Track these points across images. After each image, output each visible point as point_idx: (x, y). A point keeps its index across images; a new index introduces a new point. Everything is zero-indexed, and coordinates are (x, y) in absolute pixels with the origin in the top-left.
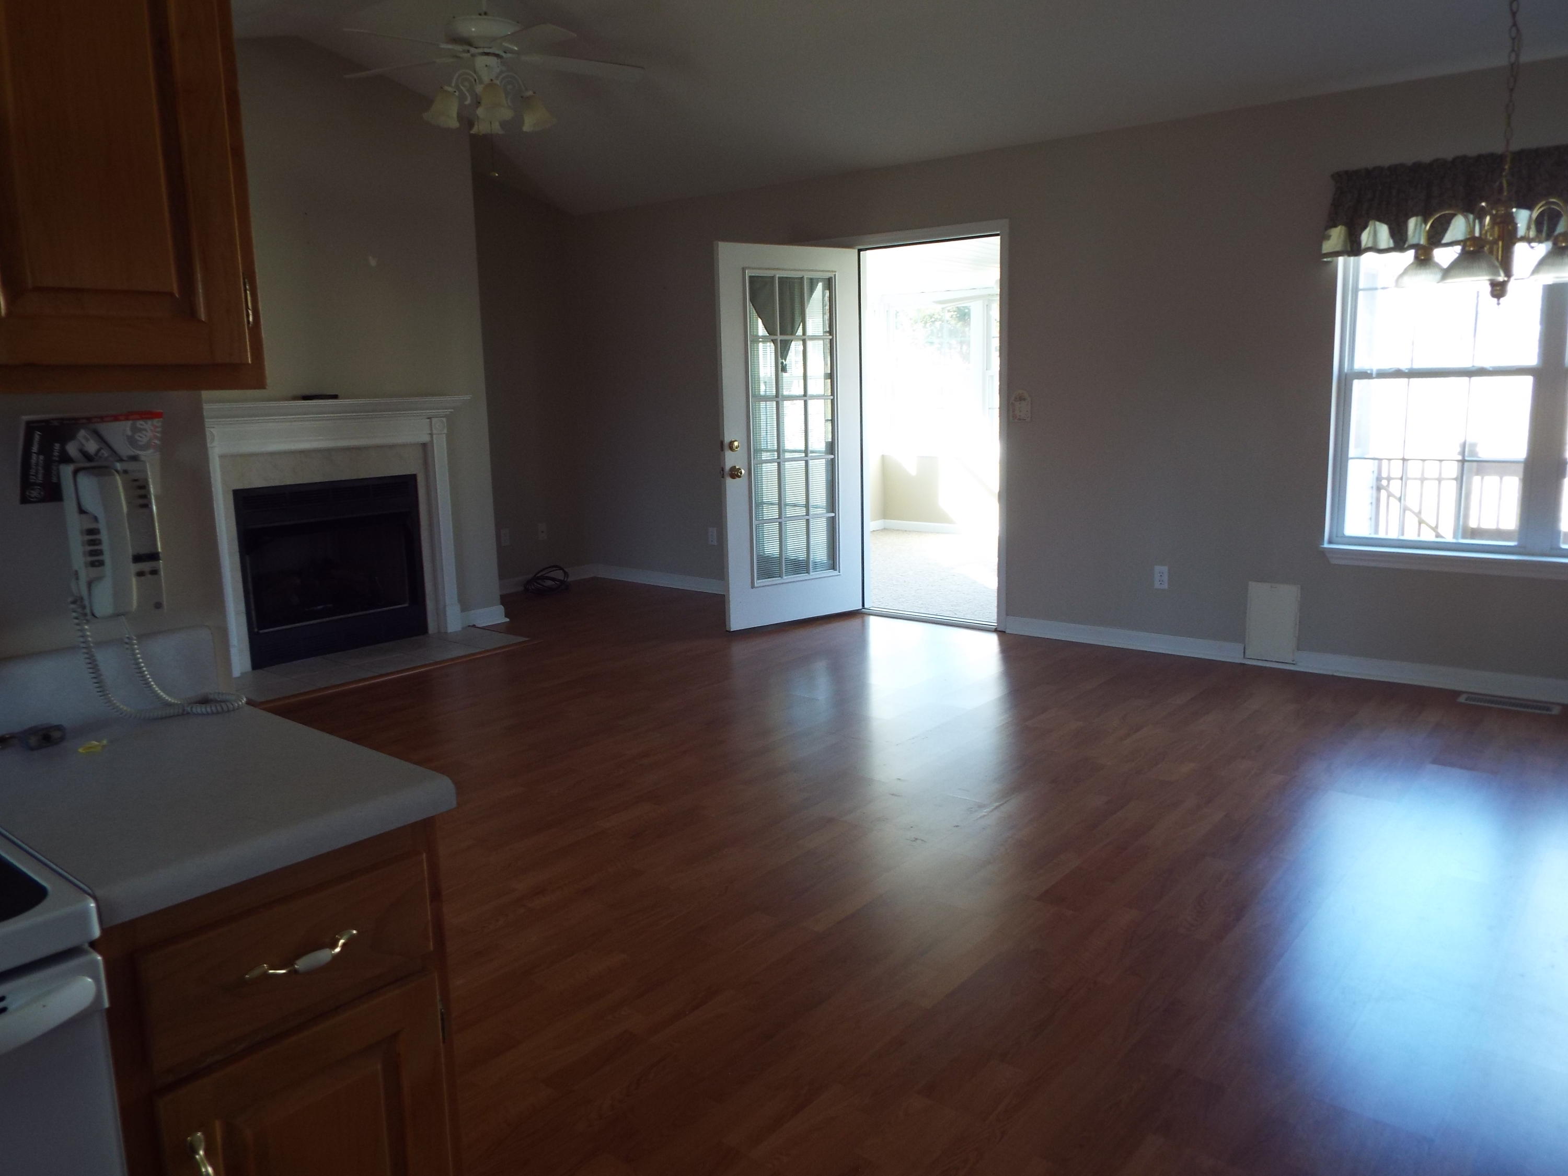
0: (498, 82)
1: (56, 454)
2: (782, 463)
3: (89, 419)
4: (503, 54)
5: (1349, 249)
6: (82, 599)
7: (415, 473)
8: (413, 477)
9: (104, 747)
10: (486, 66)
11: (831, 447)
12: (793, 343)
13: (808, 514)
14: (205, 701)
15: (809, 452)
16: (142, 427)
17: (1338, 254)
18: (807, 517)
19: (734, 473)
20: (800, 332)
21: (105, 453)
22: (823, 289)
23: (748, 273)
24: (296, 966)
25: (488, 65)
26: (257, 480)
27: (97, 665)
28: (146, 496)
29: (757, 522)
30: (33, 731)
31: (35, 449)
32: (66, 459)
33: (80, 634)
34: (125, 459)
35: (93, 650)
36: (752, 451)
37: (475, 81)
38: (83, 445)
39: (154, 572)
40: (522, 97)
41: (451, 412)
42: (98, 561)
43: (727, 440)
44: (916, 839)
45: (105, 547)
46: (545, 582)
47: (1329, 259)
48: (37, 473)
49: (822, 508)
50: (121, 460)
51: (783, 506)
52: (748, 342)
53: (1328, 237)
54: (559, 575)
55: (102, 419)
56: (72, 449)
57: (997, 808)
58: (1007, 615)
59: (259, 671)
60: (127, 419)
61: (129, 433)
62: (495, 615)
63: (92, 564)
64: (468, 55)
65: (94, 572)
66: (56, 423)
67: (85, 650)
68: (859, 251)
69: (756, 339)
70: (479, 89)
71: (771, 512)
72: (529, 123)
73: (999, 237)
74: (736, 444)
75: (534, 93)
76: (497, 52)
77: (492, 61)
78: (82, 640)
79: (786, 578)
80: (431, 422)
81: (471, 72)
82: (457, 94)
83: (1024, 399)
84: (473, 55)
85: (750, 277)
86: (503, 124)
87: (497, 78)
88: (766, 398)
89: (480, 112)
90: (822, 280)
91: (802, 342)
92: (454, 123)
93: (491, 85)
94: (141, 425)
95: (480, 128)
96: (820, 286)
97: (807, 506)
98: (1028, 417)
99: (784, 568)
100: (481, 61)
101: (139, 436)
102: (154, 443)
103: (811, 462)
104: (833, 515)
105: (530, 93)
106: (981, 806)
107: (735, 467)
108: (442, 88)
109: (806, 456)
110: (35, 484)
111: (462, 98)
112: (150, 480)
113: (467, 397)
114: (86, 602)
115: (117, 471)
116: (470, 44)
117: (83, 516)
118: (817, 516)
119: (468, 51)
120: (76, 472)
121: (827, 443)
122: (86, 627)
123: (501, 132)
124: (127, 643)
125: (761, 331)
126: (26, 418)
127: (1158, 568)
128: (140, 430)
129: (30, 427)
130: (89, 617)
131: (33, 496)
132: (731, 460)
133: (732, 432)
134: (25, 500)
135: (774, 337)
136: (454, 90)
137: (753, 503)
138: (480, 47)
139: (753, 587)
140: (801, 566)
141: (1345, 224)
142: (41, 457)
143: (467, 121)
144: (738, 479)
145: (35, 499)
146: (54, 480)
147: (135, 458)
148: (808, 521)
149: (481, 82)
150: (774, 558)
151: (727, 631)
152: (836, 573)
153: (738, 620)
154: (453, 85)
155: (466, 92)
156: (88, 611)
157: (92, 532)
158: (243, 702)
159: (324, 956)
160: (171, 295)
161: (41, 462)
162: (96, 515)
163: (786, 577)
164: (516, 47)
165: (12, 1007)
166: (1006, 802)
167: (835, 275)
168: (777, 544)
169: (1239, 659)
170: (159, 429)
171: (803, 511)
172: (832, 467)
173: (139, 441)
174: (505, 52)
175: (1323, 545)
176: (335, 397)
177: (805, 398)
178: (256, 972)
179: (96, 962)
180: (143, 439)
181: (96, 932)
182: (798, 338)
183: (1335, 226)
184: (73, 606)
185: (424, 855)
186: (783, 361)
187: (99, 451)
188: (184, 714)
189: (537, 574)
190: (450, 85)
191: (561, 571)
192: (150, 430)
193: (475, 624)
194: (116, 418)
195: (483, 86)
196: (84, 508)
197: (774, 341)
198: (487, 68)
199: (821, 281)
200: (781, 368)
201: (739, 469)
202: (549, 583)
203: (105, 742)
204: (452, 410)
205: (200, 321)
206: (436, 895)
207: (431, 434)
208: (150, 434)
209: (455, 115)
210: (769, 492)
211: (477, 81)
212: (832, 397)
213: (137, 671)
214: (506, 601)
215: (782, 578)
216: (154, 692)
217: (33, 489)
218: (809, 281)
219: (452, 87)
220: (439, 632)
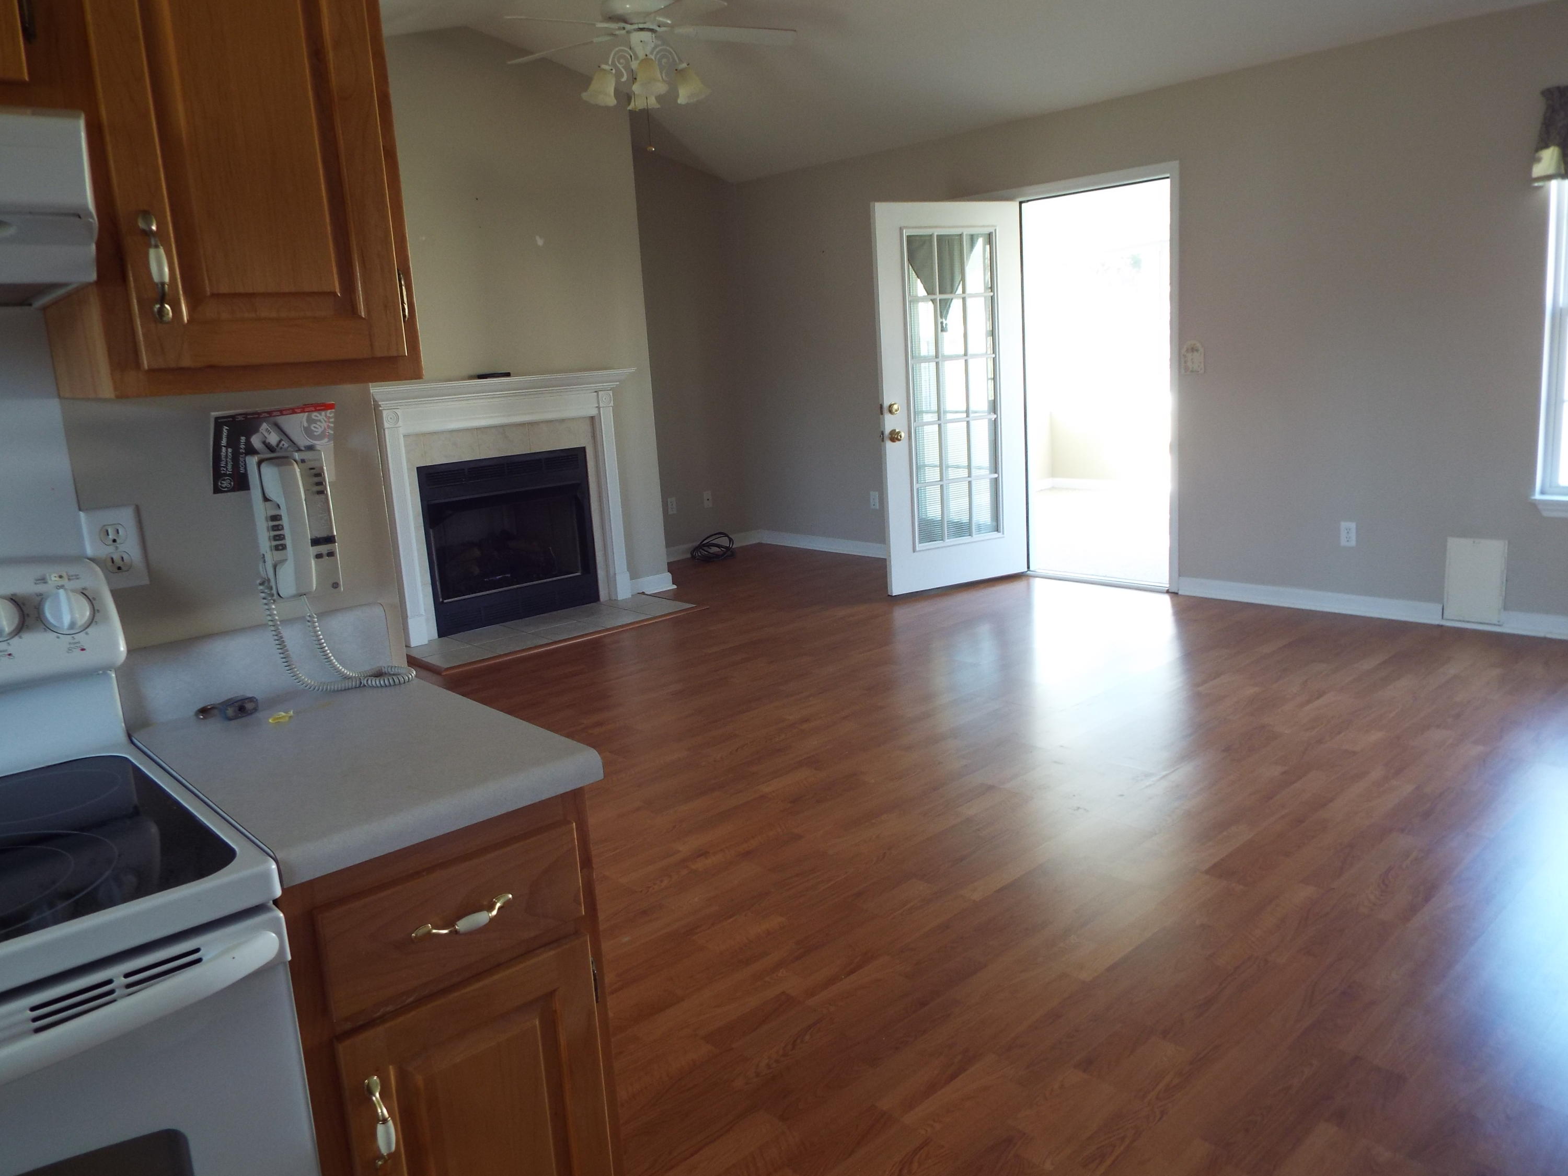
0: (653, 57)
1: (242, 446)
2: (943, 425)
3: (270, 413)
4: (658, 29)
5: (1563, 171)
6: (269, 580)
7: (584, 446)
8: (583, 450)
9: (290, 717)
10: (641, 41)
11: (994, 406)
12: (954, 301)
13: (970, 476)
14: (379, 674)
15: (970, 412)
16: (316, 418)
17: (1549, 178)
18: (969, 479)
19: (894, 437)
20: (960, 291)
21: (285, 444)
22: (983, 243)
23: (906, 233)
24: (457, 927)
25: (642, 40)
26: (439, 457)
27: (283, 642)
28: (321, 483)
29: (919, 485)
30: (229, 703)
31: (224, 442)
32: (251, 451)
33: (268, 613)
34: (303, 449)
35: (280, 628)
36: (912, 412)
37: (631, 57)
38: (266, 437)
39: (331, 554)
40: (676, 70)
41: (617, 385)
42: (282, 545)
43: (886, 404)
44: (1078, 808)
45: (287, 532)
46: (710, 549)
47: (1540, 184)
48: (227, 464)
49: (986, 469)
50: (299, 450)
51: (944, 468)
52: (906, 303)
53: (1539, 160)
54: (724, 541)
55: (282, 412)
56: (256, 441)
57: (1164, 777)
58: (1180, 576)
59: (440, 639)
60: (303, 411)
61: (306, 424)
62: (663, 582)
63: (277, 548)
64: (623, 32)
65: (278, 555)
66: (240, 418)
67: (273, 628)
68: (1021, 203)
69: (916, 300)
70: (634, 65)
71: (932, 475)
72: (684, 96)
73: (1168, 180)
74: (895, 407)
75: (688, 65)
76: (651, 27)
77: (646, 36)
78: (269, 618)
79: (948, 542)
80: (598, 395)
81: (627, 49)
82: (614, 71)
83: (1197, 350)
84: (628, 32)
85: (908, 237)
86: (659, 98)
87: (652, 53)
88: (926, 359)
89: (636, 88)
90: (982, 235)
91: (961, 300)
92: (611, 101)
93: (646, 60)
94: (316, 416)
95: (637, 104)
96: (980, 242)
97: (969, 467)
98: (1201, 369)
99: (946, 532)
100: (636, 37)
101: (314, 427)
102: (328, 432)
103: (972, 423)
104: (996, 476)
105: (684, 65)
106: (1147, 775)
107: (895, 430)
108: (599, 67)
109: (968, 416)
110: (225, 475)
111: (619, 75)
112: (325, 468)
113: (633, 370)
114: (273, 583)
115: (296, 461)
116: (625, 22)
117: (268, 503)
118: (980, 478)
119: (624, 28)
120: (259, 463)
121: (989, 402)
122: (273, 607)
123: (658, 106)
124: (308, 621)
125: (921, 290)
126: (215, 414)
127: (1344, 525)
128: (315, 422)
129: (219, 423)
130: (276, 597)
131: (224, 486)
132: (891, 423)
133: (891, 394)
134: (217, 490)
135: (933, 297)
136: (611, 68)
137: (914, 467)
138: (635, 24)
139: (914, 551)
140: (963, 529)
141: (1558, 145)
142: (230, 450)
143: (624, 96)
144: (897, 442)
145: (226, 489)
146: (242, 471)
147: (310, 448)
148: (970, 483)
149: (637, 58)
150: (937, 521)
151: (889, 595)
152: (999, 535)
153: (899, 585)
154: (610, 63)
155: (623, 70)
156: (274, 591)
157: (276, 518)
158: (413, 675)
159: (482, 918)
160: (335, 294)
161: (230, 454)
162: (279, 503)
163: (949, 540)
164: (670, 20)
165: (204, 959)
166: (1173, 772)
167: (995, 230)
168: (939, 507)
169: (1435, 620)
170: (332, 420)
171: (965, 473)
172: (995, 427)
173: (315, 431)
174: (659, 26)
175: (1534, 495)
176: (508, 375)
177: (966, 358)
178: (422, 931)
179: (278, 919)
180: (318, 429)
181: (278, 892)
182: (958, 297)
183: (1546, 146)
184: (261, 587)
185: (574, 824)
186: (944, 320)
187: (280, 442)
188: (361, 686)
189: (702, 542)
190: (607, 63)
191: (726, 538)
192: (323, 421)
193: (644, 591)
194: (293, 411)
195: (638, 62)
196: (268, 497)
197: (933, 301)
198: (642, 43)
199: (981, 237)
200: (941, 328)
201: (899, 432)
202: (714, 550)
203: (291, 713)
204: (618, 383)
205: (362, 317)
206: (587, 862)
207: (599, 408)
208: (324, 425)
209: (612, 94)
210: (930, 454)
211: (633, 57)
212: (994, 356)
213: (319, 646)
214: (674, 568)
215: (944, 541)
216: (334, 667)
217: (224, 480)
218: (969, 237)
219: (609, 65)
220: (610, 599)
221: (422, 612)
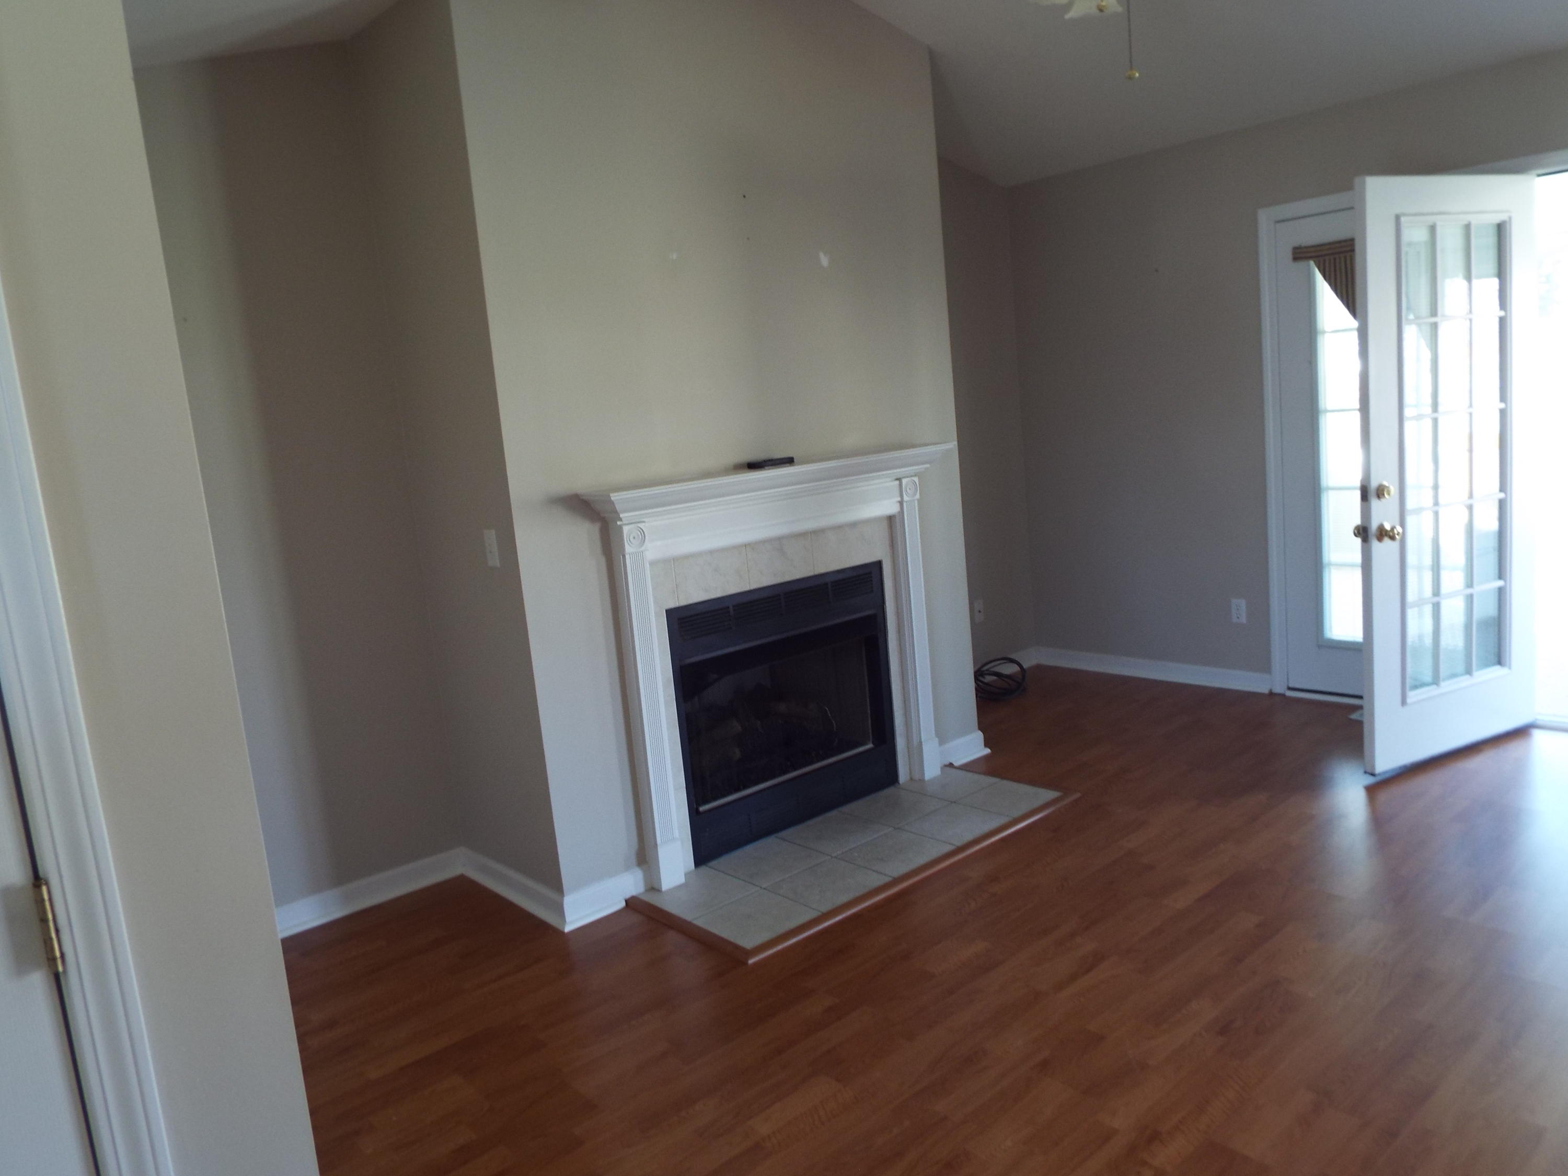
7: (881, 559)
8: (878, 565)
11: (1502, 481)
19: (1384, 533)
23: (1403, 223)
26: (696, 591)
36: (1403, 496)
52: (1402, 330)
59: (704, 869)
62: (975, 746)
68: (1537, 178)
79: (1443, 687)
80: (901, 485)
90: (1491, 226)
91: (1469, 323)
104: (1502, 583)
107: (1383, 524)
132: (1378, 513)
139: (1404, 703)
144: (1387, 542)
151: (1369, 773)
152: (1504, 668)
163: (1444, 684)
167: (1511, 217)
172: (1501, 512)
176: (790, 461)
191: (1014, 663)
193: (952, 762)
201: (1394, 527)
202: (995, 680)
204: (925, 467)
207: (901, 502)
212: (1503, 406)
215: (1438, 685)
218: (1476, 229)
220: (911, 779)
221: (676, 834)
